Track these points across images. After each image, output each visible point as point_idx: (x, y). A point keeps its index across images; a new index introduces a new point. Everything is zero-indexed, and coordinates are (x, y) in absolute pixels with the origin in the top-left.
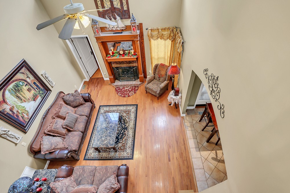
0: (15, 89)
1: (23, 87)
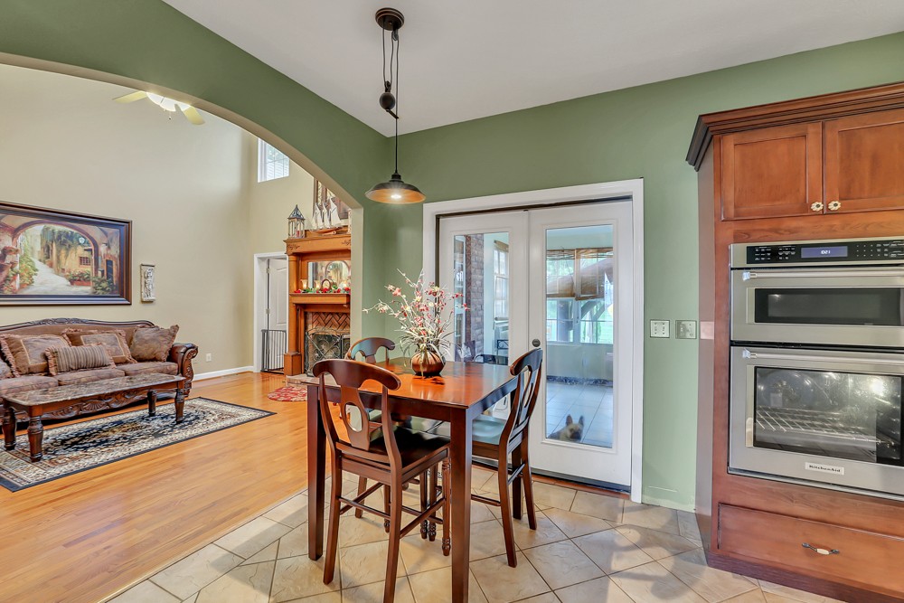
0: (59, 237)
1: (80, 247)
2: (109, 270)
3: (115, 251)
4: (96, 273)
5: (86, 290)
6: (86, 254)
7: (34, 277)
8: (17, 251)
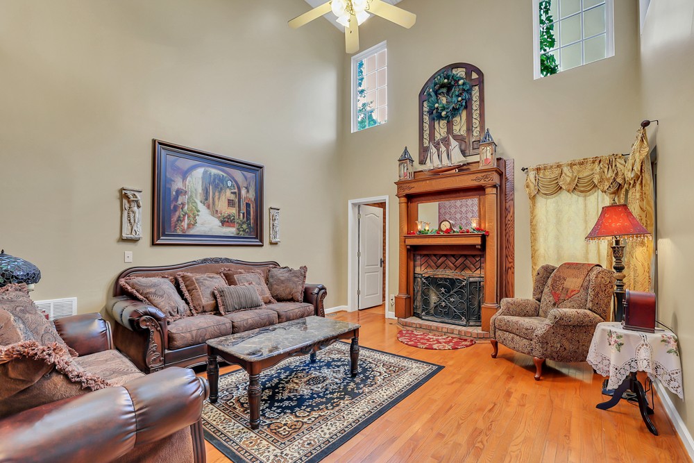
0: (214, 180)
1: (228, 189)
2: (248, 213)
3: (252, 195)
4: (239, 215)
5: (231, 231)
6: (232, 197)
7: (197, 217)
8: (186, 192)
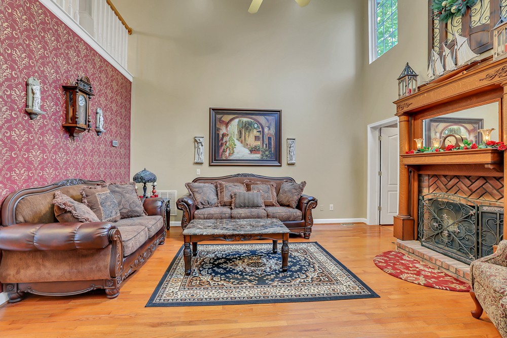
0: (245, 125)
1: (255, 130)
2: (270, 143)
3: (273, 131)
4: (263, 146)
5: (257, 156)
6: (258, 134)
7: (234, 149)
8: (228, 135)
